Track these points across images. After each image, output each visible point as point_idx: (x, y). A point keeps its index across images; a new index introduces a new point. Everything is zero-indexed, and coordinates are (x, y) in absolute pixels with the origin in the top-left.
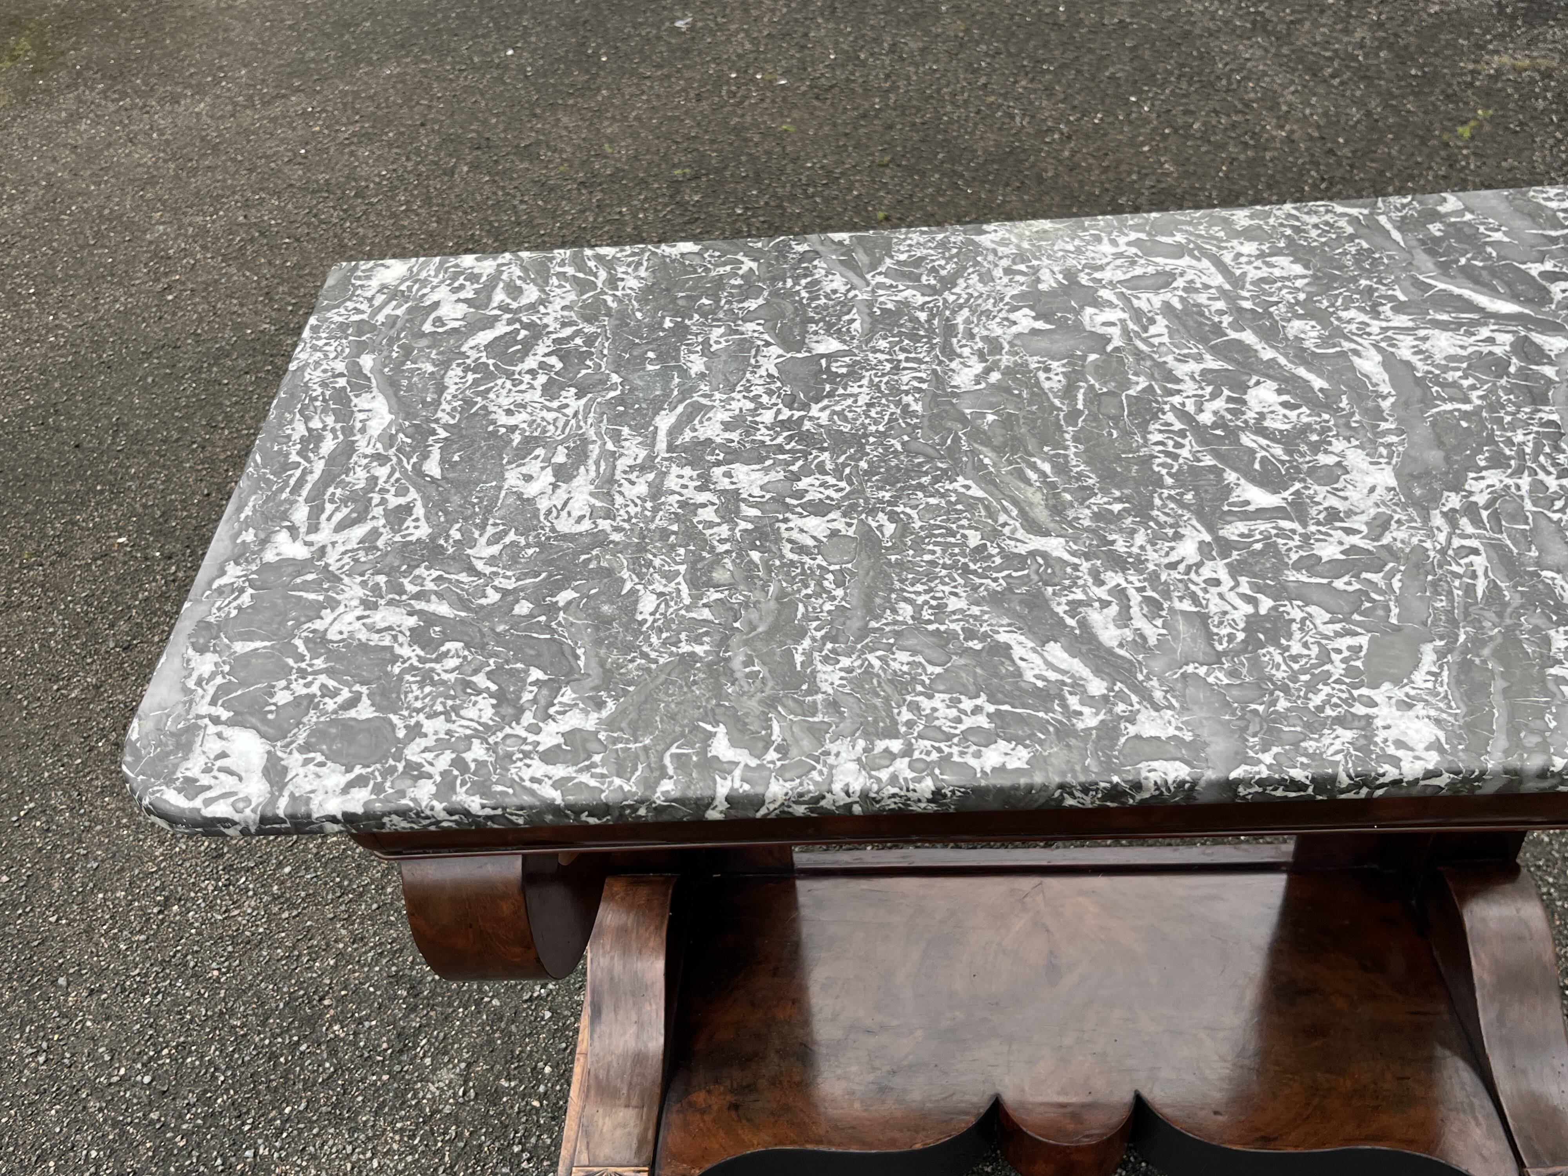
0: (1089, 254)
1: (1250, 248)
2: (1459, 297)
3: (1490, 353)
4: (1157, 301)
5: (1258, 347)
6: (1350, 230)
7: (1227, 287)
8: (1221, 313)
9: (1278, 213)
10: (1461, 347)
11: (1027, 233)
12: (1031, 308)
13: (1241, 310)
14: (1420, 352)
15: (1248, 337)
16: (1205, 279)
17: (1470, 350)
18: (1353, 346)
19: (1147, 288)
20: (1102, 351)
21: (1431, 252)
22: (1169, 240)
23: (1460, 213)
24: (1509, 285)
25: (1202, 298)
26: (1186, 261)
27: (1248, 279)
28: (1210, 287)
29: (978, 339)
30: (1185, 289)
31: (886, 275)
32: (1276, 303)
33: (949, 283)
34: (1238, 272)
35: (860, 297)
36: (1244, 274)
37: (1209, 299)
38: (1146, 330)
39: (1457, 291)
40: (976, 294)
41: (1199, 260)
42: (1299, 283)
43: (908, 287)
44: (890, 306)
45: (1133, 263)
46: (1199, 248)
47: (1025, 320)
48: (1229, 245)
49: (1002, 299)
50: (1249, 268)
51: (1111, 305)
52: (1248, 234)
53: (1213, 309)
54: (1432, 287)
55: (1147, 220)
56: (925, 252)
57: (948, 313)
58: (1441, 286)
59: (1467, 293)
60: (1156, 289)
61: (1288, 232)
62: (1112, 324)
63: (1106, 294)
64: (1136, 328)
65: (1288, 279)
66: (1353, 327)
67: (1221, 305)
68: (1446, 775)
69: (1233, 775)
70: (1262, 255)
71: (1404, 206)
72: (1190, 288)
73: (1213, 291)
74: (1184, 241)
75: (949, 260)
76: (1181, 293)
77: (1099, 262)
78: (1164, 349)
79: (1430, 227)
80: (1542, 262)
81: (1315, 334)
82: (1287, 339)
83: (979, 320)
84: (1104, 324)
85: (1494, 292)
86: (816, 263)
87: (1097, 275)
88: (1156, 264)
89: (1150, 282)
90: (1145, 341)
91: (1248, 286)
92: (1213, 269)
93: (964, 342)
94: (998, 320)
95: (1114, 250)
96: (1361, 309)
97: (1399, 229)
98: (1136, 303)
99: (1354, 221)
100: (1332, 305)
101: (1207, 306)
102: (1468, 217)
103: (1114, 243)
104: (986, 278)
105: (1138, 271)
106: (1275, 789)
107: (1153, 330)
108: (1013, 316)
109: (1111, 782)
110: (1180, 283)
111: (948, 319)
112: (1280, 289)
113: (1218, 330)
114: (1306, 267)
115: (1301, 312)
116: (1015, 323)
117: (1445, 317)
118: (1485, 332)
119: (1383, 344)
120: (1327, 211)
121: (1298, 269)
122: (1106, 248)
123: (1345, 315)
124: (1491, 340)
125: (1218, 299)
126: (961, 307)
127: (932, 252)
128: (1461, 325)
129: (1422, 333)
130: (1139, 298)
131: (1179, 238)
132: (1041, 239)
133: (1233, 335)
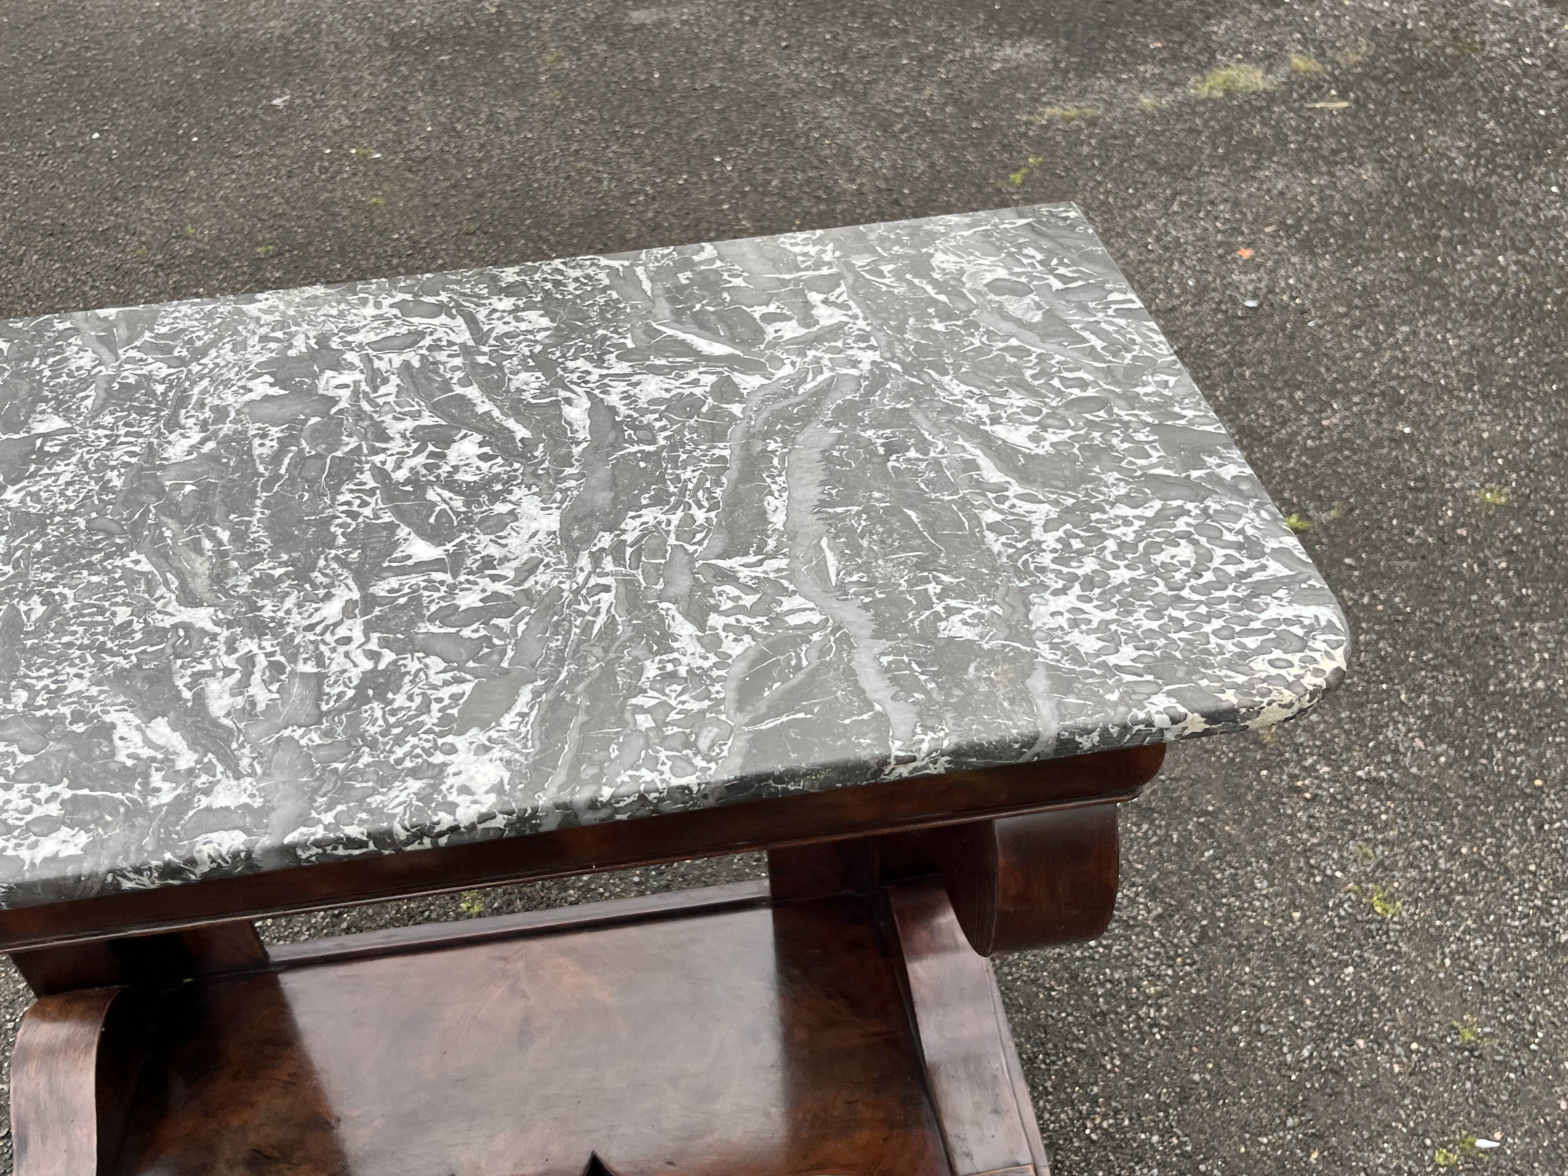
0: (349, 318)
1: (507, 303)
2: (683, 342)
3: (691, 394)
4: (397, 360)
5: (478, 401)
6: (606, 282)
7: (471, 343)
8: (454, 369)
9: (545, 268)
10: (667, 390)
11: (297, 300)
12: (272, 374)
13: (475, 365)
14: (629, 397)
15: (473, 392)
16: (453, 337)
17: (673, 393)
18: (568, 394)
19: (392, 349)
20: (325, 414)
21: (672, 300)
22: (432, 300)
23: (711, 261)
24: (730, 328)
25: (442, 356)
26: (443, 319)
27: (494, 334)
28: (454, 344)
29: (207, 409)
30: (430, 348)
31: (139, 349)
32: (511, 357)
33: (198, 354)
34: (486, 328)
35: (104, 372)
36: (491, 330)
37: (449, 356)
38: (375, 389)
39: (681, 336)
40: (222, 363)
41: (453, 317)
42: (540, 336)
43: (157, 360)
44: (132, 380)
45: (389, 324)
46: (458, 306)
47: (262, 387)
48: (487, 302)
49: (246, 367)
50: (500, 323)
51: (352, 367)
52: (509, 290)
53: (449, 366)
54: (661, 332)
55: (418, 280)
56: (188, 323)
57: (187, 384)
58: (669, 332)
59: (690, 338)
60: (401, 349)
61: (549, 286)
62: (346, 386)
63: (351, 357)
64: (367, 389)
65: (531, 332)
66: (574, 377)
67: (458, 361)
68: (500, 817)
69: (288, 840)
70: (517, 309)
71: (663, 256)
72: (435, 347)
73: (456, 348)
74: (446, 300)
75: (207, 331)
76: (424, 352)
77: (356, 325)
78: (387, 408)
79: (680, 275)
80: (767, 305)
81: (537, 385)
82: (508, 391)
83: (216, 389)
84: (337, 387)
85: (714, 336)
86: (72, 340)
87: (349, 338)
88: (412, 324)
89: (397, 342)
90: (371, 402)
91: (492, 341)
92: (464, 326)
93: (192, 412)
94: (235, 388)
95: (376, 312)
96: (589, 359)
97: (652, 280)
98: (377, 364)
99: (613, 272)
100: (563, 356)
101: (443, 364)
102: (718, 264)
103: (378, 305)
104: (239, 346)
105: (392, 331)
106: (335, 848)
107: (383, 390)
108: (250, 384)
109: (163, 860)
110: (427, 341)
111: (185, 390)
112: (519, 343)
113: (446, 385)
114: (553, 320)
115: (532, 364)
116: (250, 390)
117: (663, 362)
118: (693, 374)
119: (597, 392)
120: (592, 264)
121: (545, 322)
122: (370, 311)
123: (571, 365)
124: (695, 382)
125: (458, 355)
126: (202, 378)
127: (195, 323)
128: (672, 369)
129: (635, 379)
130: (380, 359)
131: (444, 297)
132: (309, 305)
133: (458, 390)
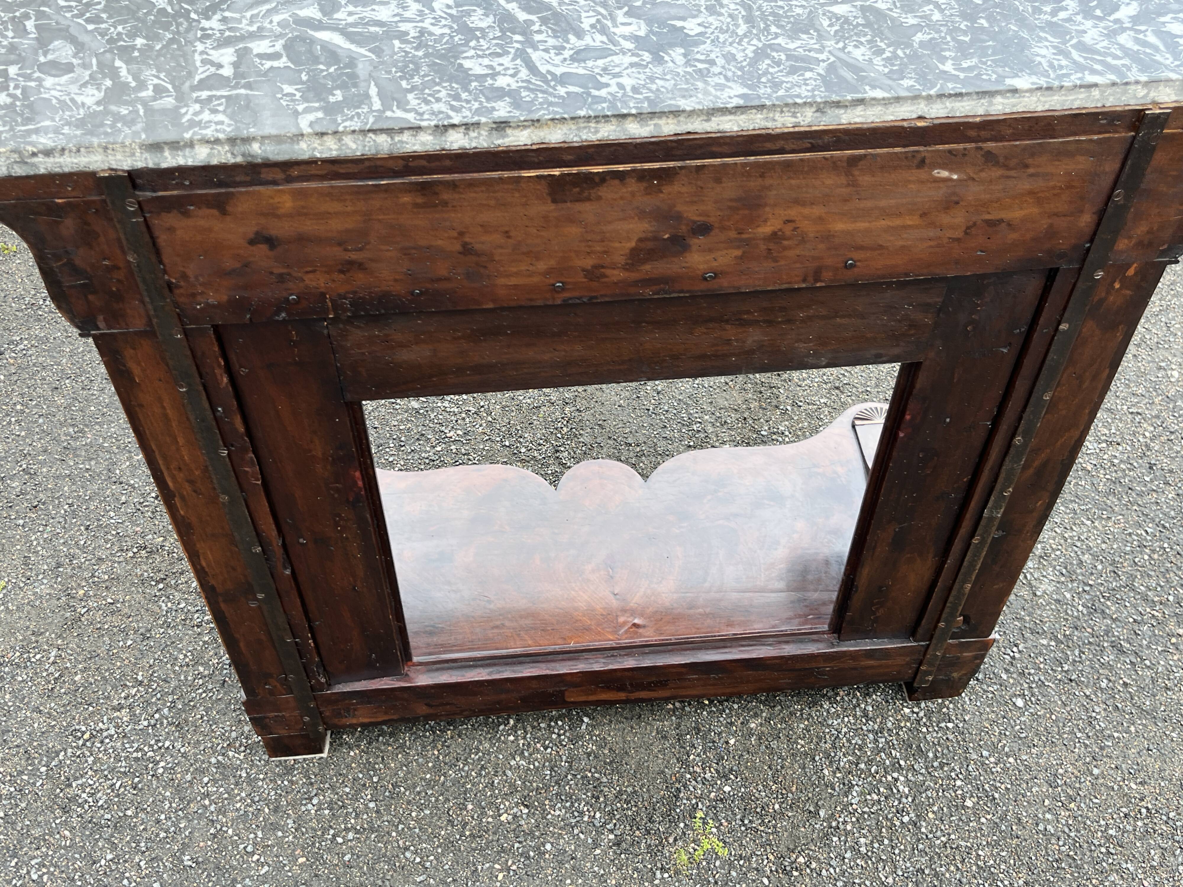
0: (642, 77)
1: (502, 82)
2: (353, 42)
3: (356, 7)
4: (588, 40)
5: (517, 10)
6: (410, 96)
7: (529, 50)
8: (539, 32)
9: (468, 113)
10: (374, 10)
11: (700, 95)
12: (687, 35)
13: (523, 33)
14: (403, 8)
15: (522, 16)
16: (546, 56)
17: (370, 8)
18: (449, 11)
19: (595, 49)
20: (631, 7)
21: (353, 76)
22: (572, 89)
23: (307, 111)
24: (310, 52)
25: (551, 42)
26: (558, 71)
27: (511, 56)
28: (544, 50)
29: (726, 14)
30: (564, 48)
31: (818, 61)
32: (494, 38)
33: (760, 54)
34: (518, 61)
35: (833, 43)
36: (513, 60)
37: (546, 42)
38: (598, 21)
39: (353, 47)
40: (735, 45)
41: (549, 72)
42: (472, 53)
43: (794, 50)
44: (804, 36)
45: (605, 69)
46: (546, 82)
47: (692, 27)
48: (520, 84)
49: (713, 41)
50: (507, 65)
51: (624, 37)
52: (500, 93)
53: (545, 34)
54: (370, 50)
55: (590, 108)
56: (790, 79)
57: (755, 31)
58: (362, 51)
59: (347, 45)
60: (587, 49)
61: (464, 96)
62: (622, 24)
63: (628, 45)
64: (605, 21)
65: (479, 56)
66: (444, 22)
67: (537, 37)
70: (494, 75)
71: (352, 119)
72: (560, 49)
73: (541, 47)
74: (559, 88)
75: (766, 73)
76: (568, 46)
77: (634, 69)
78: (586, 9)
79: (340, 98)
80: (272, 67)
81: (472, 18)
82: (495, 15)
83: (728, 26)
84: (630, 24)
85: (326, 46)
86: (886, 70)
87: (635, 59)
88: (585, 68)
89: (592, 54)
90: (600, 13)
91: (512, 51)
92: (538, 64)
93: (736, 12)
94: (713, 27)
95: (620, 80)
96: (431, 34)
97: (367, 96)
98: (604, 39)
99: (403, 105)
100: (452, 37)
101: (549, 36)
102: (300, 108)
103: (621, 86)
104: (730, 58)
105: (600, 63)
107: (593, 21)
108: (701, 29)
110: (567, 54)
111: (754, 27)
112: (488, 48)
113: (544, 21)
114: (461, 65)
115: (478, 33)
116: (699, 25)
117: (372, 29)
118: (351, 20)
119: (427, 11)
120: (422, 114)
121: (467, 64)
122: (628, 82)
123: (447, 31)
124: (350, 14)
125: (539, 42)
126: (745, 35)
127: (784, 79)
128: (367, 24)
129: (397, 19)
130: (602, 42)
131: (562, 91)
132: (686, 90)
133: (534, 18)
